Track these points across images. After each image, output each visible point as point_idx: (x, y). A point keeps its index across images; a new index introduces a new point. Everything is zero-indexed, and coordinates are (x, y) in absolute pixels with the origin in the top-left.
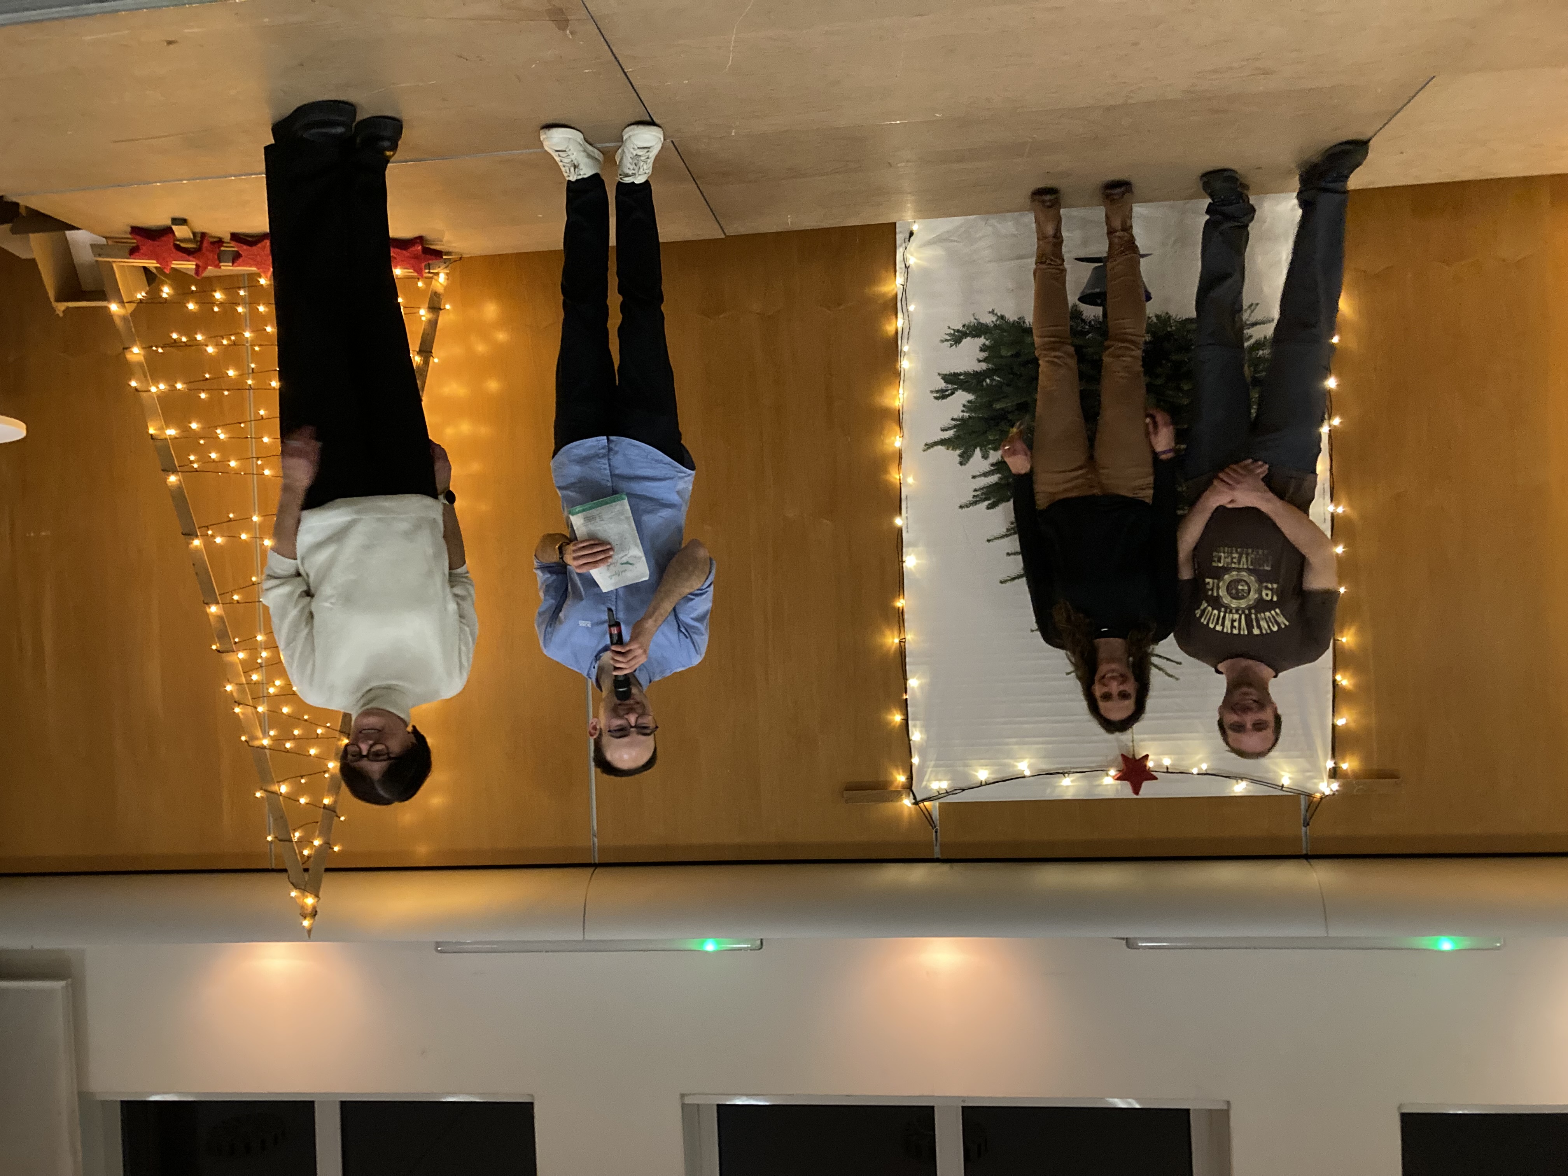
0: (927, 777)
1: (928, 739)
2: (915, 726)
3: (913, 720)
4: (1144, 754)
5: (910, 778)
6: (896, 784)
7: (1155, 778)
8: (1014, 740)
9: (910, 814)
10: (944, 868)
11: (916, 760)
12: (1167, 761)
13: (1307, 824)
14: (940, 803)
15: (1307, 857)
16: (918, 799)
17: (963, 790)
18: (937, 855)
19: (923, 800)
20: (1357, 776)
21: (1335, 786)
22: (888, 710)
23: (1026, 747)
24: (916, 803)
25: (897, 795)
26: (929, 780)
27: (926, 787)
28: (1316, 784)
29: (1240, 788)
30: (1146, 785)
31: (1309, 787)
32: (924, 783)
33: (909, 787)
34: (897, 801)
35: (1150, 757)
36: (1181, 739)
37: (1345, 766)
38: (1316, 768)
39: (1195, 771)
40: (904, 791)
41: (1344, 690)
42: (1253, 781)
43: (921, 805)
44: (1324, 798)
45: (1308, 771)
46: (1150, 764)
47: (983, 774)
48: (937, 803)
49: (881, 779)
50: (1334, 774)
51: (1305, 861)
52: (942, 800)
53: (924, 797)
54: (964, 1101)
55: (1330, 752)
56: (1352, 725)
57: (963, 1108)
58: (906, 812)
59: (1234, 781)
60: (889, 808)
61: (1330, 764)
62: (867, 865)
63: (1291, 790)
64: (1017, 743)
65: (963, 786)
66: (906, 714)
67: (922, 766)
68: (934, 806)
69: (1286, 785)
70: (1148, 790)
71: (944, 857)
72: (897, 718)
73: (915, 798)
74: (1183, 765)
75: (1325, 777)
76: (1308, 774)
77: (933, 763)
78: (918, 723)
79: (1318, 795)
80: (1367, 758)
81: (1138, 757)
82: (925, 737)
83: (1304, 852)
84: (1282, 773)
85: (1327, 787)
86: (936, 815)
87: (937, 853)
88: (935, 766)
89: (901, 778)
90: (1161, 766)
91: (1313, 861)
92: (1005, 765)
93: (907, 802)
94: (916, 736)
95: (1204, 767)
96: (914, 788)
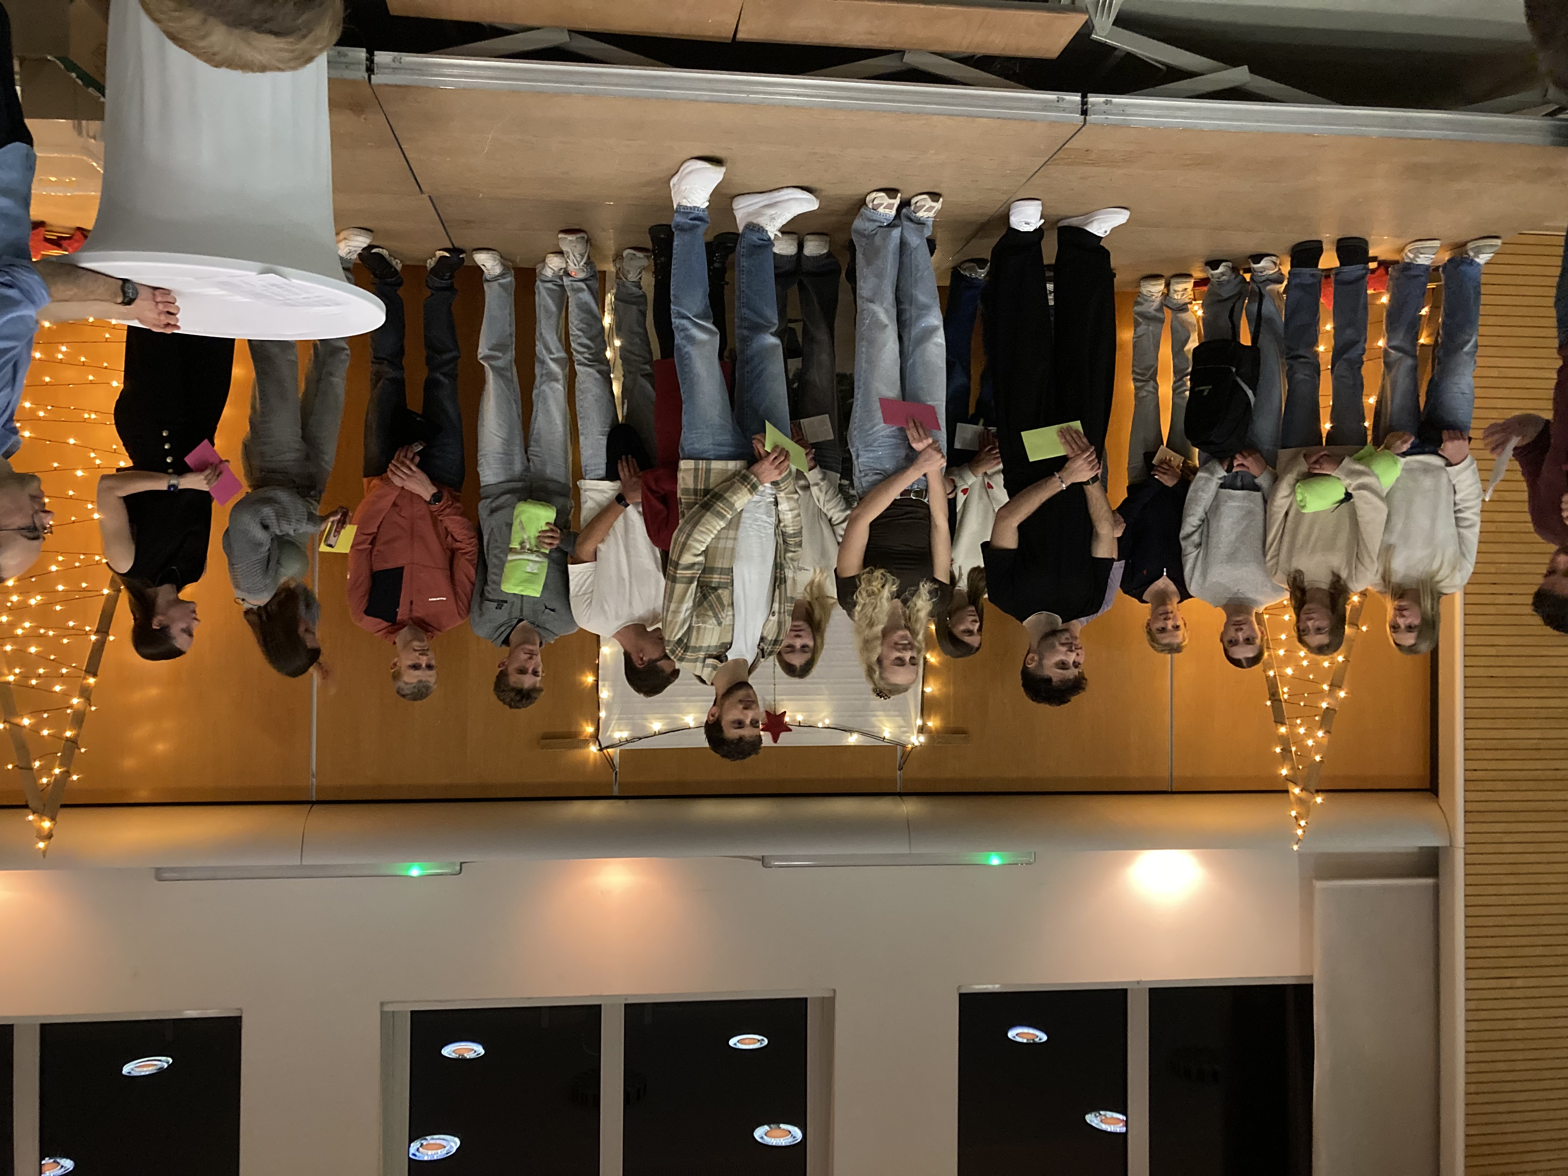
0: (610, 729)
1: (613, 698)
2: (604, 686)
3: (603, 680)
4: (783, 711)
5: (597, 729)
6: (585, 734)
7: (790, 730)
8: (683, 698)
9: (595, 760)
10: (621, 803)
11: (603, 714)
12: (800, 717)
13: (901, 769)
14: (621, 751)
15: (901, 795)
16: (603, 746)
17: (640, 739)
18: (616, 793)
19: (607, 747)
20: (938, 732)
21: (922, 739)
22: (582, 672)
23: (692, 704)
24: (601, 750)
25: (585, 743)
26: (612, 731)
27: (610, 736)
28: (909, 737)
29: (853, 739)
30: (783, 735)
31: (903, 739)
32: (609, 733)
33: (596, 737)
34: (584, 748)
35: (787, 714)
36: (810, 700)
37: (930, 724)
38: (908, 724)
39: (820, 725)
40: (591, 740)
41: (932, 666)
42: (863, 733)
43: (605, 751)
44: (915, 747)
45: (904, 727)
46: (787, 719)
47: (657, 726)
48: (618, 750)
49: (573, 730)
50: (922, 730)
51: (898, 798)
52: (622, 748)
53: (607, 745)
54: (626, 999)
55: (919, 714)
56: (937, 693)
57: (626, 1005)
58: (592, 757)
59: (849, 734)
60: (577, 754)
61: (919, 722)
62: (557, 802)
63: (890, 741)
64: (684, 701)
65: (640, 735)
66: (597, 676)
67: (608, 718)
68: (615, 752)
69: (887, 737)
70: (785, 739)
71: (622, 795)
72: (590, 679)
73: (600, 745)
74: (811, 721)
75: (915, 732)
76: (905, 729)
77: (616, 716)
78: (607, 683)
79: (910, 746)
80: (945, 718)
81: (778, 713)
82: (611, 694)
83: (898, 791)
84: (884, 728)
85: (916, 740)
86: (617, 761)
87: (616, 791)
88: (619, 719)
89: (589, 729)
90: (794, 720)
91: (904, 798)
92: (675, 718)
93: (593, 749)
94: (605, 694)
95: (827, 722)
96: (600, 737)
